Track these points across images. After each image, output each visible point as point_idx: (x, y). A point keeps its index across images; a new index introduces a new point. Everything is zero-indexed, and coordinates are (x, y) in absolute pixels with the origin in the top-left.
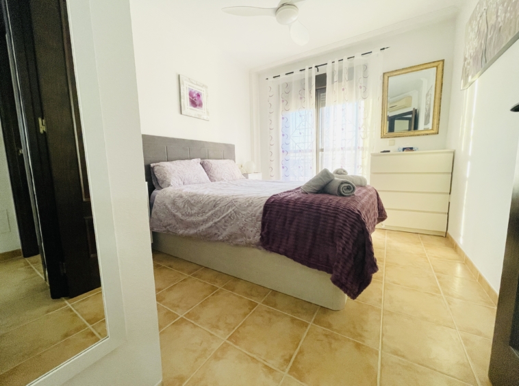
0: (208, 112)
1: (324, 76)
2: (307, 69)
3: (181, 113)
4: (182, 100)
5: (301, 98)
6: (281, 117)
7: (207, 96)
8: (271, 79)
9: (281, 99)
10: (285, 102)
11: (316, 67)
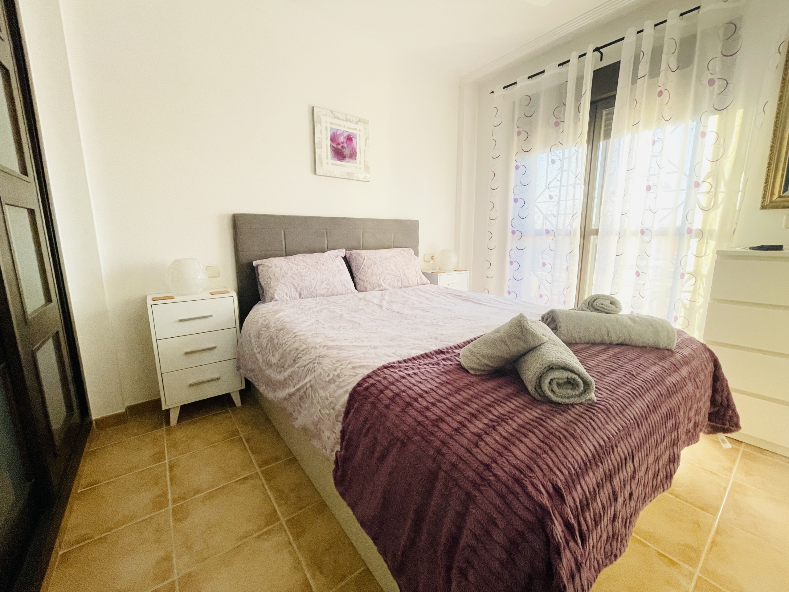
0: (367, 168)
1: (615, 67)
2: (574, 60)
3: (315, 174)
4: (317, 150)
5: (557, 124)
6: (514, 164)
7: (367, 139)
8: (500, 92)
9: (516, 130)
10: (524, 136)
11: (597, 49)
